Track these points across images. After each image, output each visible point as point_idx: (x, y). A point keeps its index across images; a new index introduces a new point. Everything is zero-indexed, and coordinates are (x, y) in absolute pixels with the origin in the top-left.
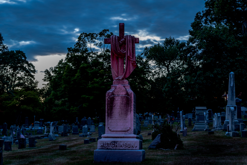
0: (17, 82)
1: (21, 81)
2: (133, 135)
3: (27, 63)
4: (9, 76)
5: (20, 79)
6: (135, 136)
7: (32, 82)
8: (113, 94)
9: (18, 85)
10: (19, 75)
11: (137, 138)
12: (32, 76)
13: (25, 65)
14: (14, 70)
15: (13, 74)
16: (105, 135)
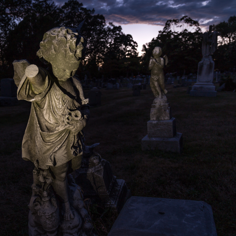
0: (127, 53)
1: (130, 52)
2: (212, 84)
3: (133, 41)
4: (123, 49)
5: (129, 51)
6: (213, 84)
7: (135, 53)
8: (202, 63)
9: (128, 55)
10: (128, 49)
11: (214, 85)
12: (136, 49)
13: (132, 43)
14: (126, 46)
15: (125, 48)
16: (196, 84)
